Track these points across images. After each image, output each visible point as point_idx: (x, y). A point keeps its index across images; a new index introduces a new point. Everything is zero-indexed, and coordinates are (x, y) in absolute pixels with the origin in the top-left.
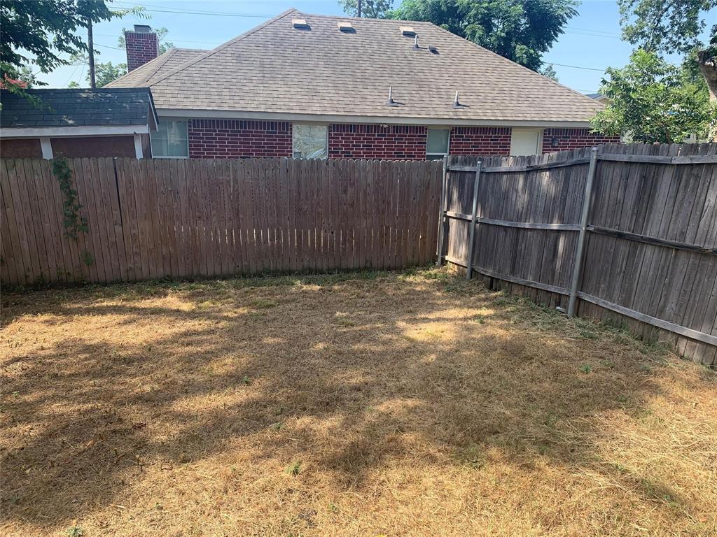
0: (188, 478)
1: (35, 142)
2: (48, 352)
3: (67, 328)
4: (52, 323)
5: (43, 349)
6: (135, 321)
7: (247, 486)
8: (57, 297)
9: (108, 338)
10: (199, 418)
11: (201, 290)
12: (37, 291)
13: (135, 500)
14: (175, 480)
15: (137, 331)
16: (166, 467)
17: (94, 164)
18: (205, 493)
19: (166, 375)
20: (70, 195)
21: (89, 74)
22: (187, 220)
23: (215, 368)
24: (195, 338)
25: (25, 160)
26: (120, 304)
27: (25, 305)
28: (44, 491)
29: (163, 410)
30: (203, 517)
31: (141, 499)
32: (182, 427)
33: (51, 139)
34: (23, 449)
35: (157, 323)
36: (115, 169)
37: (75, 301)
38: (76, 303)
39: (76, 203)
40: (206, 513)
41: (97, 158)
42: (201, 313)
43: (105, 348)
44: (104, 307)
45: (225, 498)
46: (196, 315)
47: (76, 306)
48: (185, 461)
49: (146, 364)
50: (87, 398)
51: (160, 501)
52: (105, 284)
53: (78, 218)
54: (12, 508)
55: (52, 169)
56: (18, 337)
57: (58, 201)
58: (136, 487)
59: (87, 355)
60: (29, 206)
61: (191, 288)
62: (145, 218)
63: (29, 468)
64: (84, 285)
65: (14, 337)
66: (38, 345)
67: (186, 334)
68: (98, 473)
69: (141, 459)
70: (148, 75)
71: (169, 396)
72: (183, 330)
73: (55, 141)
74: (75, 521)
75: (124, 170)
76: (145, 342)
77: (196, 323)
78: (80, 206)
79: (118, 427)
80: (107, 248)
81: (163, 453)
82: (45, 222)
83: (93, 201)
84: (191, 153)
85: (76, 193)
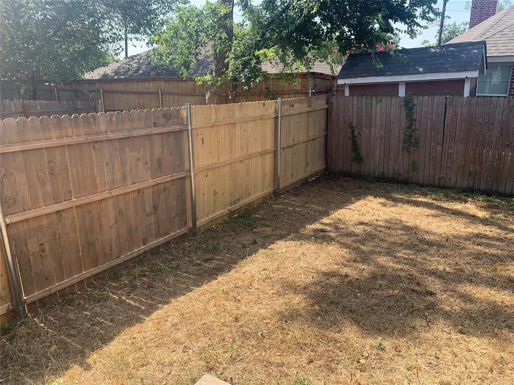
0: (461, 346)
1: (396, 85)
2: (380, 223)
3: (393, 211)
4: (384, 205)
5: (377, 220)
6: (439, 216)
7: (511, 375)
8: (390, 189)
9: (418, 224)
10: (478, 305)
11: (497, 204)
12: (379, 182)
13: (421, 344)
14: (451, 343)
15: (439, 224)
16: (446, 330)
17: (431, 100)
18: (473, 363)
19: (457, 263)
20: (411, 121)
21: (438, 33)
22: (496, 146)
23: (498, 270)
24: (484, 240)
25: (388, 97)
26: (430, 201)
27: (371, 190)
28: (366, 311)
29: (451, 287)
30: (469, 380)
31: (424, 345)
32: (463, 305)
33: (406, 83)
34: (358, 280)
35: (455, 222)
36: (446, 104)
37: (401, 193)
38: (401, 195)
39: (414, 127)
40: (472, 379)
41: (434, 96)
42: (493, 222)
43: (415, 230)
44: (418, 201)
45: (490, 375)
46: (489, 223)
47: (401, 197)
48: (461, 332)
49: (443, 250)
50: (398, 261)
51: (437, 352)
52: (422, 186)
53: (413, 138)
54: (347, 313)
55: (403, 103)
56: (364, 209)
57: (403, 125)
58: (422, 335)
59: (403, 232)
60: (384, 127)
61: (488, 201)
62: (462, 142)
63: (359, 293)
64: (408, 184)
65: (362, 209)
66: (375, 217)
67: (478, 236)
68: (399, 314)
69: (429, 317)
70: (485, 30)
71: (456, 279)
72: (476, 231)
73: (408, 84)
74: (380, 338)
75: (452, 105)
76: (445, 233)
77: (488, 229)
78: (416, 130)
79: (417, 288)
80: (429, 161)
81: (445, 319)
82: (392, 138)
83: (425, 126)
84: (510, 91)
85: (415, 120)
